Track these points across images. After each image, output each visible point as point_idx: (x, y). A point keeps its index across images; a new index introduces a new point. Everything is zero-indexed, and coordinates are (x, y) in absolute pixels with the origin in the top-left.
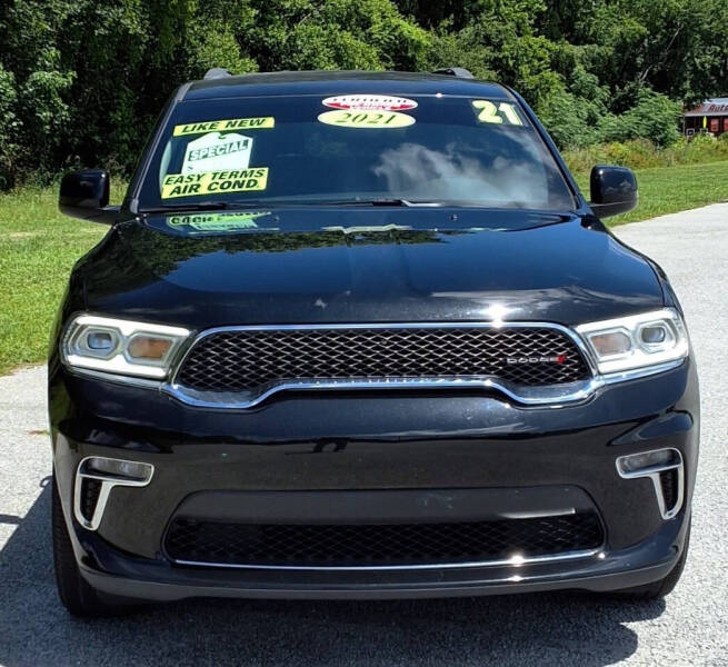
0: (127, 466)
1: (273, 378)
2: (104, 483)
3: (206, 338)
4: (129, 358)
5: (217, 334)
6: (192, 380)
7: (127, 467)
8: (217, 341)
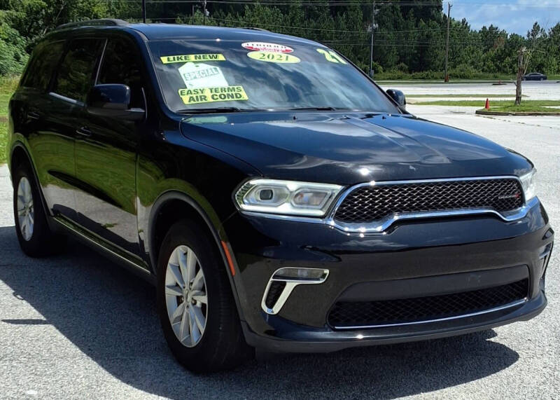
0: (303, 271)
1: (390, 212)
2: (287, 283)
3: (354, 190)
4: (294, 205)
5: (360, 188)
6: (343, 216)
7: (299, 271)
8: (360, 192)
